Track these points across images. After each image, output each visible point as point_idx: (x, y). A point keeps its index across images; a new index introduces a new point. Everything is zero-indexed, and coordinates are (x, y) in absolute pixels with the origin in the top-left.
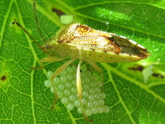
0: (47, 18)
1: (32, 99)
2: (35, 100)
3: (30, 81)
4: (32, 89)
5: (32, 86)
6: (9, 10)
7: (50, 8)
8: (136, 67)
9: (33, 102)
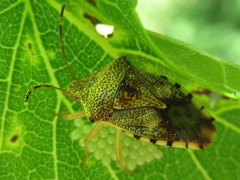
0: (77, 29)
1: (55, 157)
2: (59, 158)
3: (51, 133)
4: (55, 143)
5: (54, 138)
6: (20, 35)
7: (81, 12)
8: (201, 90)
9: (56, 161)
